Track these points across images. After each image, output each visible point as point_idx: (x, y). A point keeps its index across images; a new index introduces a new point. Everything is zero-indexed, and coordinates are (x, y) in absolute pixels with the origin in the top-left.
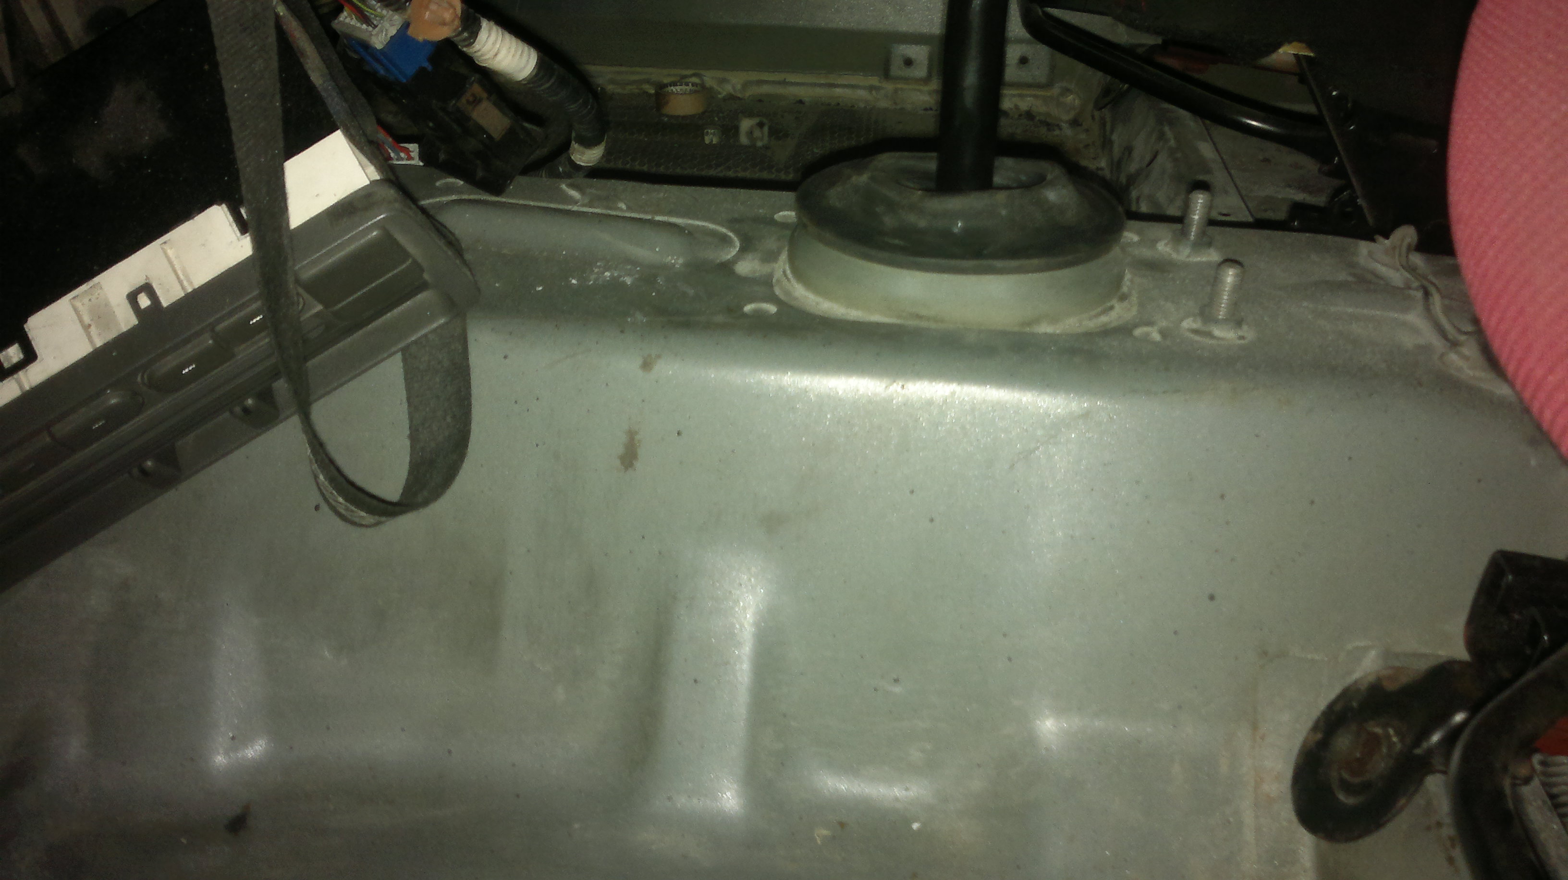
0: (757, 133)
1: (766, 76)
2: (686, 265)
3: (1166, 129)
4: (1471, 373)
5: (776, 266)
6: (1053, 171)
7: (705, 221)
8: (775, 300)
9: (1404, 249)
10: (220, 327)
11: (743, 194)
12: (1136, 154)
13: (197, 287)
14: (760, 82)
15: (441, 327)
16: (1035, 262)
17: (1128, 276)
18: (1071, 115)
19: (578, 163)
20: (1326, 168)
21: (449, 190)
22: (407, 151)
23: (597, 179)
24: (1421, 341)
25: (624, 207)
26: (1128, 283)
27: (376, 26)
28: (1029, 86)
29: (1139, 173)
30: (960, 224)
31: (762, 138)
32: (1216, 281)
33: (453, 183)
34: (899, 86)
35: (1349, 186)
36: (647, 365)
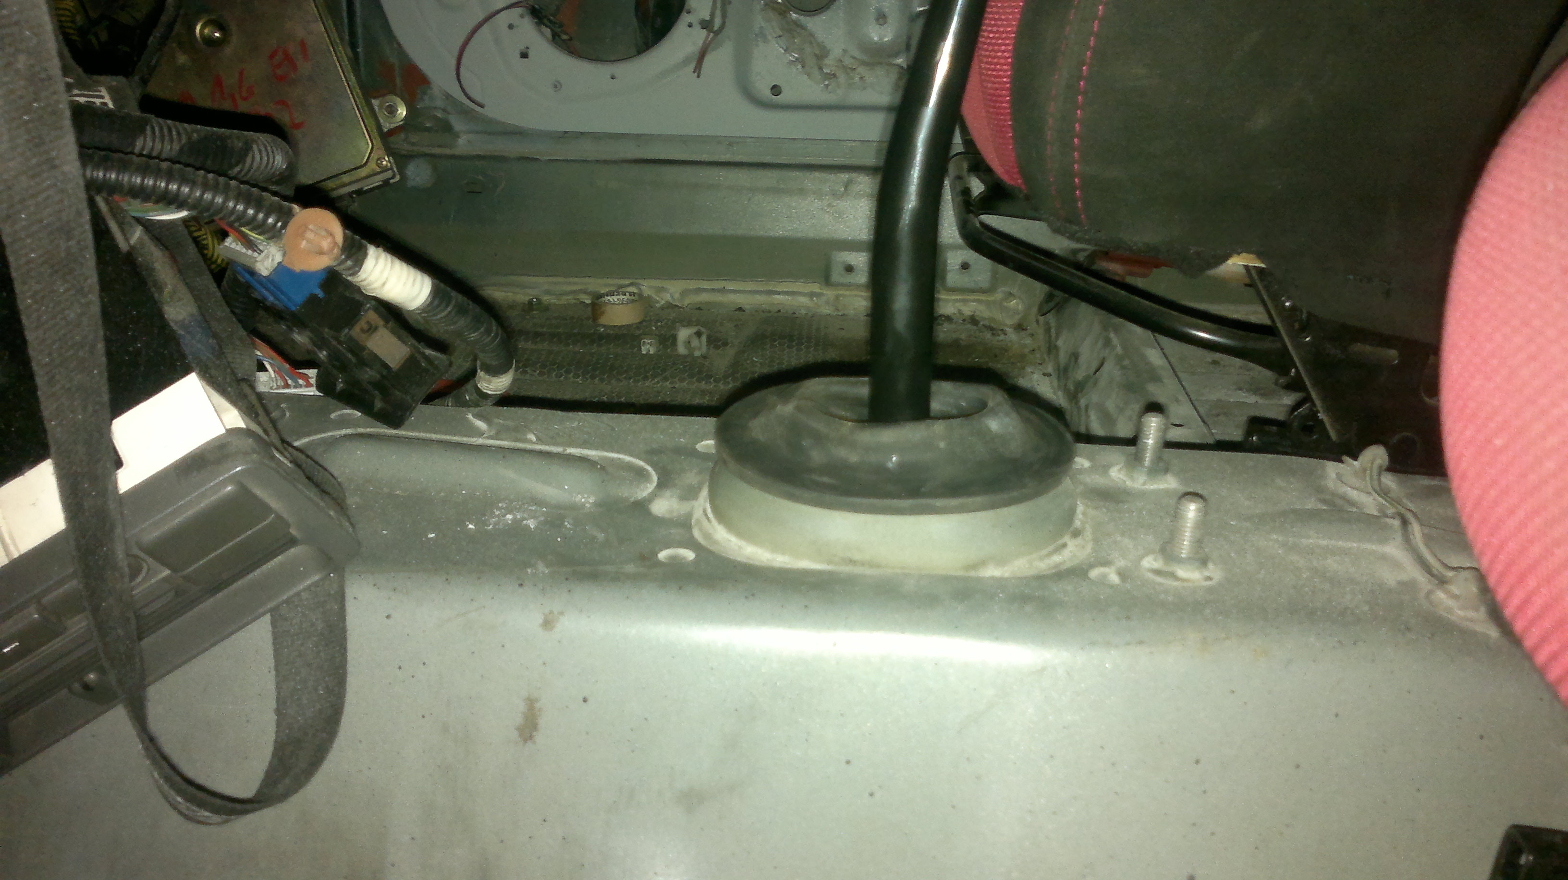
0: (695, 342)
1: (706, 285)
2: (595, 504)
3: (1112, 335)
4: (1460, 613)
5: (695, 503)
6: (994, 396)
7: (618, 452)
8: (692, 544)
9: (1375, 471)
10: (45, 600)
11: (662, 420)
12: (1083, 359)
13: (22, 553)
14: (699, 291)
15: (316, 584)
16: (979, 499)
17: (1080, 508)
18: (1015, 320)
19: (485, 391)
20: (1282, 381)
21: (343, 423)
22: (306, 378)
23: (507, 407)
24: (1404, 577)
25: (534, 439)
26: (1080, 516)
27: (262, 251)
28: (972, 291)
29: (1087, 378)
30: (894, 459)
31: (700, 347)
32: (1176, 515)
33: (349, 414)
34: (841, 292)
35: (1307, 399)
36: (548, 624)
